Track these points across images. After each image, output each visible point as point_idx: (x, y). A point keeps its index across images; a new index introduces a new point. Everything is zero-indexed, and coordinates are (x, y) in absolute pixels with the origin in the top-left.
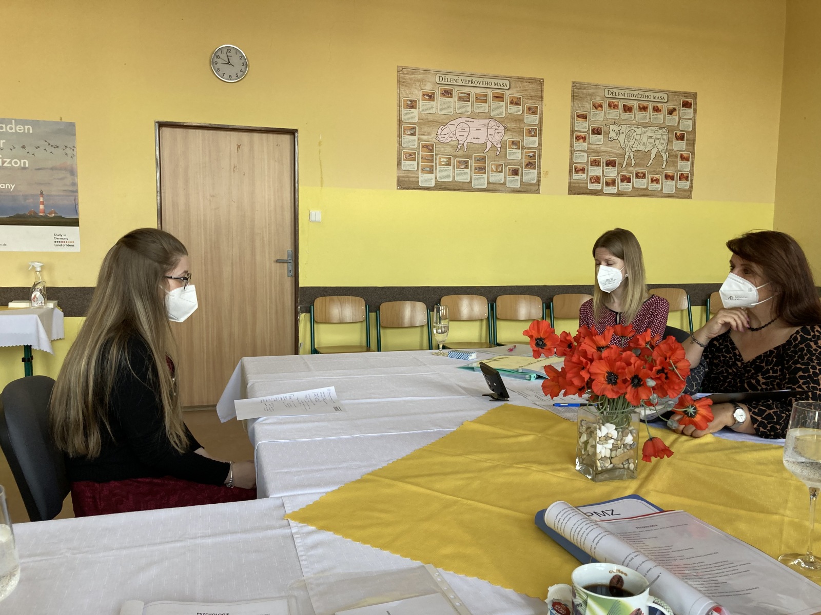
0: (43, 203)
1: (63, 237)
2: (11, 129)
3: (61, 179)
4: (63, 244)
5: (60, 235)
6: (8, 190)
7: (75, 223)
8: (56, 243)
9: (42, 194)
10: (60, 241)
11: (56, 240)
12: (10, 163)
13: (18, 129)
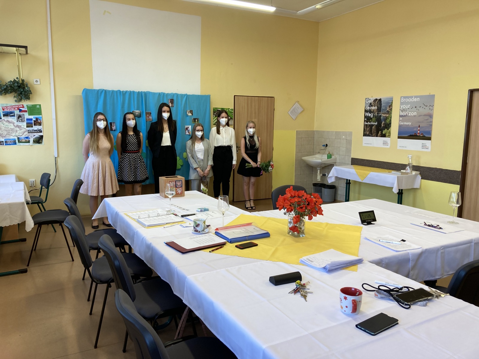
0: (419, 130)
1: (425, 145)
2: (413, 100)
3: (427, 120)
4: (425, 148)
5: (424, 144)
6: (408, 125)
7: (429, 139)
8: (423, 147)
9: (419, 126)
10: (424, 146)
11: (423, 146)
12: (411, 114)
13: (415, 100)
